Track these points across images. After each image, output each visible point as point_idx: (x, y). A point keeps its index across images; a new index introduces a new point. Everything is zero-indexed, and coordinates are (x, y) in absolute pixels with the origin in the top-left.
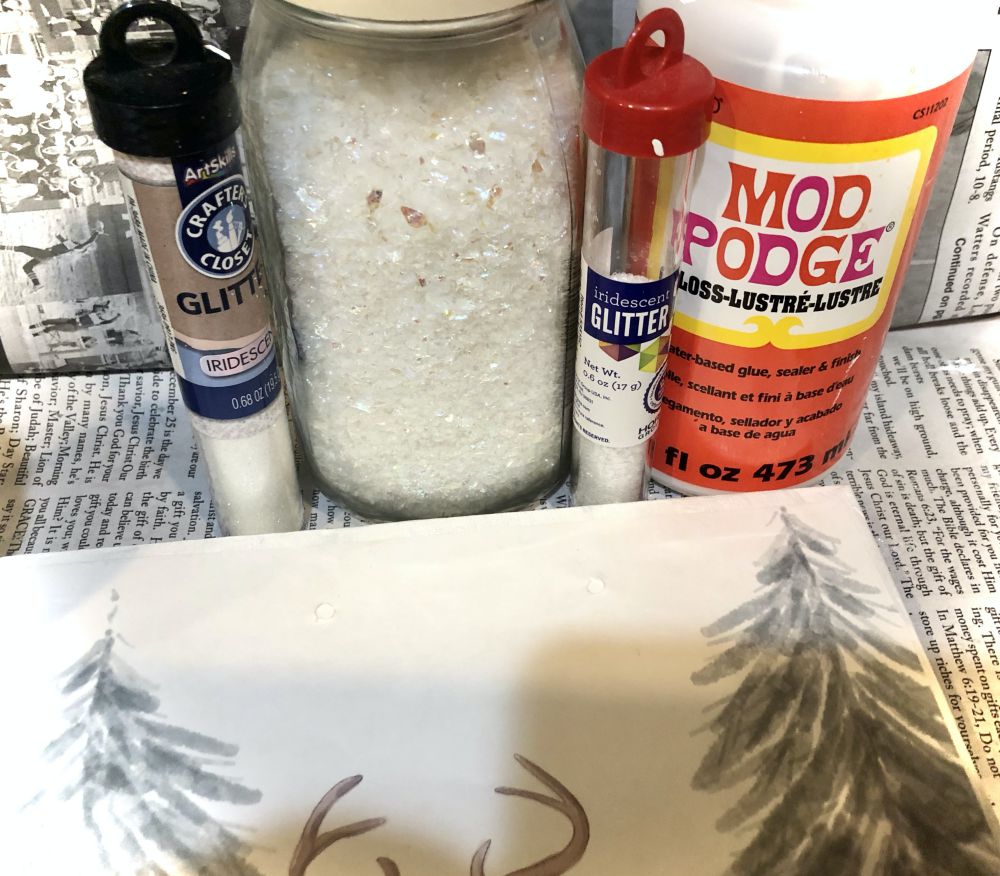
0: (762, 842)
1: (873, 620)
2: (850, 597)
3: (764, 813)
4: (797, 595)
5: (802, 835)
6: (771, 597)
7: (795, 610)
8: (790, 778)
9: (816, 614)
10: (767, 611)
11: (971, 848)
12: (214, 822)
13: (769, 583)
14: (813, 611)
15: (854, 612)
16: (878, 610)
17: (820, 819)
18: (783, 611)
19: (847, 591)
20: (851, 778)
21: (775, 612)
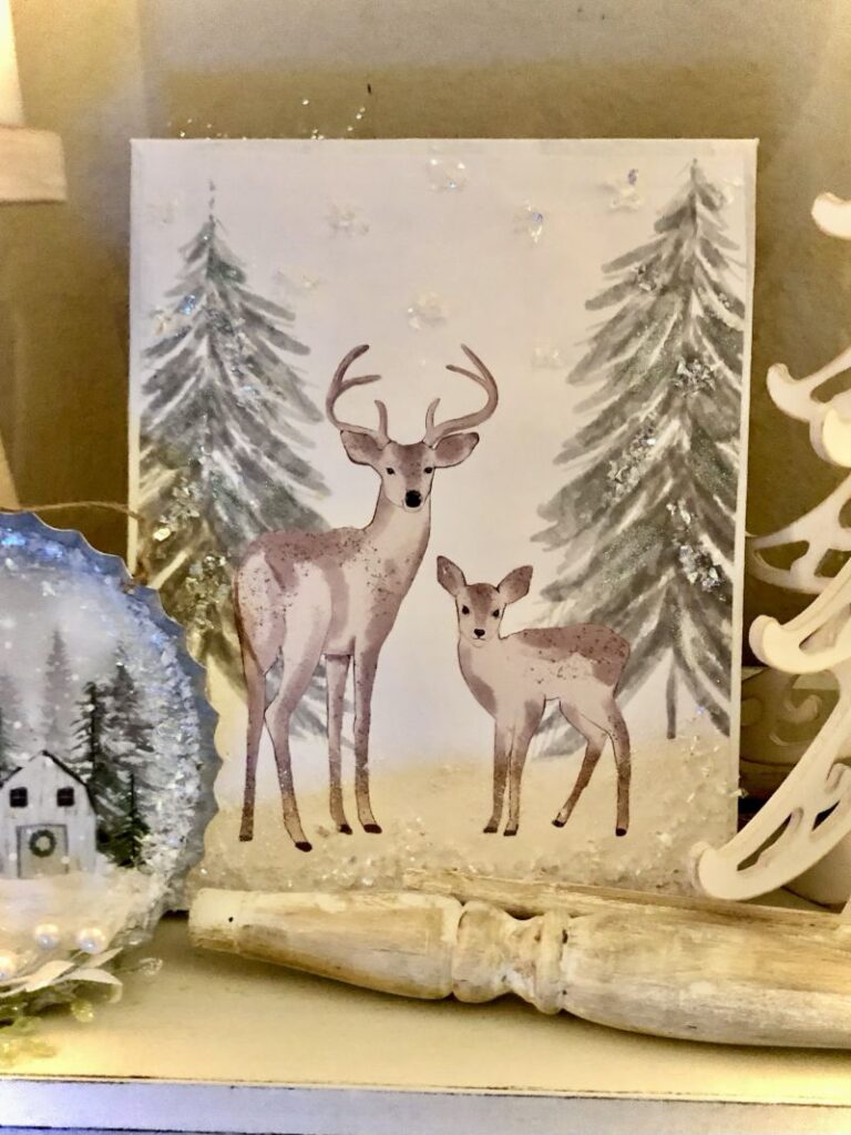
0: (597, 424)
1: (726, 274)
2: (716, 251)
3: (605, 405)
4: (678, 245)
5: (624, 421)
6: (659, 244)
7: (672, 258)
8: (628, 384)
9: (687, 263)
10: (653, 256)
11: (722, 446)
12: (284, 365)
13: (661, 232)
14: (685, 260)
15: (714, 264)
16: (732, 265)
17: (638, 414)
18: (664, 256)
19: (716, 245)
20: (667, 389)
21: (658, 258)
